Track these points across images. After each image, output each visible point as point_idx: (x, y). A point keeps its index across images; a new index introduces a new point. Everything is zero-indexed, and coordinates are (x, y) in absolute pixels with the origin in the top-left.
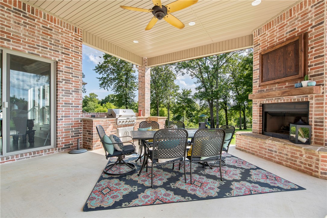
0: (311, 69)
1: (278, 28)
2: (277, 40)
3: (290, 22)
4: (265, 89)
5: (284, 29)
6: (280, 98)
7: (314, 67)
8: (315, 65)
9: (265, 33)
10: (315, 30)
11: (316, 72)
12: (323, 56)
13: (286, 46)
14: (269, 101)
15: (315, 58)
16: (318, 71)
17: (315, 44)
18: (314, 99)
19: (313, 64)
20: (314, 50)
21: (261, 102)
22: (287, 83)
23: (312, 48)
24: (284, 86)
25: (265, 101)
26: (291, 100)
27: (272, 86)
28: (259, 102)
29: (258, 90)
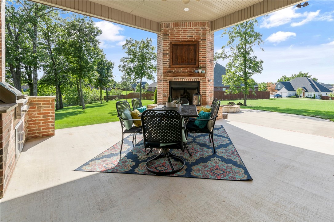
0: (201, 63)
1: (183, 30)
2: (182, 38)
3: (190, 31)
4: (173, 70)
5: (186, 32)
6: (184, 78)
7: (202, 62)
8: (203, 61)
9: (173, 29)
10: (203, 42)
11: (203, 65)
12: (206, 58)
13: (189, 45)
14: (176, 80)
15: (202, 57)
16: (204, 65)
17: (202, 50)
18: (202, 80)
19: (202, 60)
20: (202, 53)
21: (170, 80)
22: (188, 69)
23: (201, 51)
24: (186, 70)
25: (173, 79)
26: (191, 80)
27: (178, 69)
28: (168, 80)
29: (167, 70)
